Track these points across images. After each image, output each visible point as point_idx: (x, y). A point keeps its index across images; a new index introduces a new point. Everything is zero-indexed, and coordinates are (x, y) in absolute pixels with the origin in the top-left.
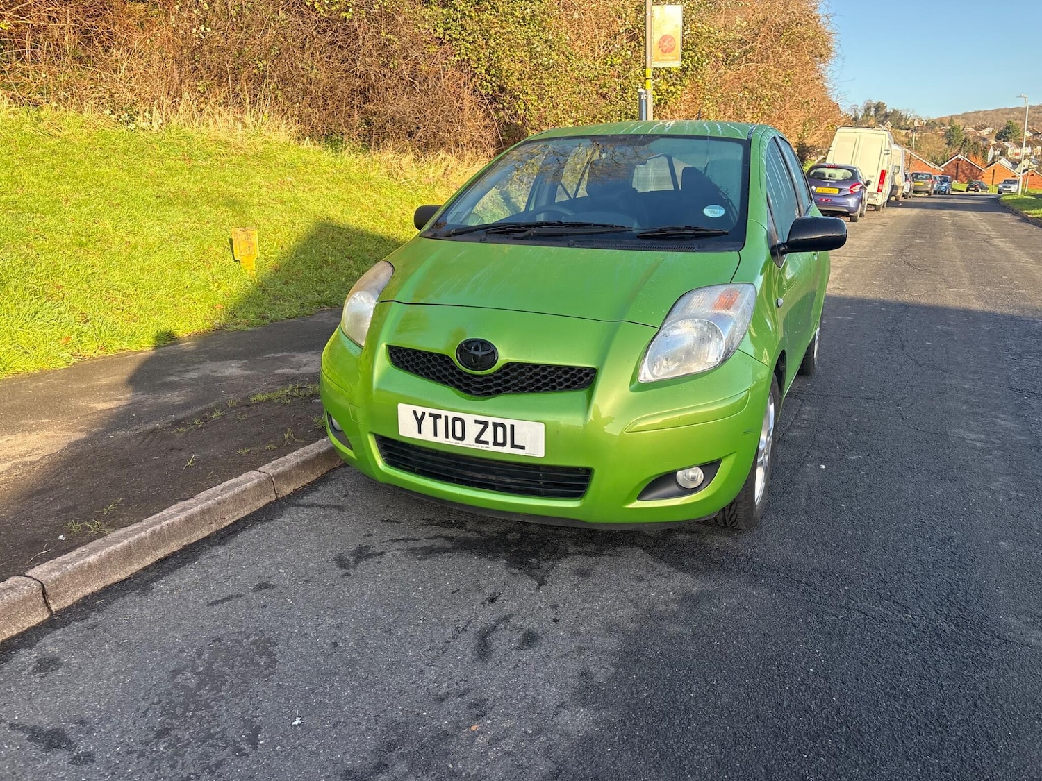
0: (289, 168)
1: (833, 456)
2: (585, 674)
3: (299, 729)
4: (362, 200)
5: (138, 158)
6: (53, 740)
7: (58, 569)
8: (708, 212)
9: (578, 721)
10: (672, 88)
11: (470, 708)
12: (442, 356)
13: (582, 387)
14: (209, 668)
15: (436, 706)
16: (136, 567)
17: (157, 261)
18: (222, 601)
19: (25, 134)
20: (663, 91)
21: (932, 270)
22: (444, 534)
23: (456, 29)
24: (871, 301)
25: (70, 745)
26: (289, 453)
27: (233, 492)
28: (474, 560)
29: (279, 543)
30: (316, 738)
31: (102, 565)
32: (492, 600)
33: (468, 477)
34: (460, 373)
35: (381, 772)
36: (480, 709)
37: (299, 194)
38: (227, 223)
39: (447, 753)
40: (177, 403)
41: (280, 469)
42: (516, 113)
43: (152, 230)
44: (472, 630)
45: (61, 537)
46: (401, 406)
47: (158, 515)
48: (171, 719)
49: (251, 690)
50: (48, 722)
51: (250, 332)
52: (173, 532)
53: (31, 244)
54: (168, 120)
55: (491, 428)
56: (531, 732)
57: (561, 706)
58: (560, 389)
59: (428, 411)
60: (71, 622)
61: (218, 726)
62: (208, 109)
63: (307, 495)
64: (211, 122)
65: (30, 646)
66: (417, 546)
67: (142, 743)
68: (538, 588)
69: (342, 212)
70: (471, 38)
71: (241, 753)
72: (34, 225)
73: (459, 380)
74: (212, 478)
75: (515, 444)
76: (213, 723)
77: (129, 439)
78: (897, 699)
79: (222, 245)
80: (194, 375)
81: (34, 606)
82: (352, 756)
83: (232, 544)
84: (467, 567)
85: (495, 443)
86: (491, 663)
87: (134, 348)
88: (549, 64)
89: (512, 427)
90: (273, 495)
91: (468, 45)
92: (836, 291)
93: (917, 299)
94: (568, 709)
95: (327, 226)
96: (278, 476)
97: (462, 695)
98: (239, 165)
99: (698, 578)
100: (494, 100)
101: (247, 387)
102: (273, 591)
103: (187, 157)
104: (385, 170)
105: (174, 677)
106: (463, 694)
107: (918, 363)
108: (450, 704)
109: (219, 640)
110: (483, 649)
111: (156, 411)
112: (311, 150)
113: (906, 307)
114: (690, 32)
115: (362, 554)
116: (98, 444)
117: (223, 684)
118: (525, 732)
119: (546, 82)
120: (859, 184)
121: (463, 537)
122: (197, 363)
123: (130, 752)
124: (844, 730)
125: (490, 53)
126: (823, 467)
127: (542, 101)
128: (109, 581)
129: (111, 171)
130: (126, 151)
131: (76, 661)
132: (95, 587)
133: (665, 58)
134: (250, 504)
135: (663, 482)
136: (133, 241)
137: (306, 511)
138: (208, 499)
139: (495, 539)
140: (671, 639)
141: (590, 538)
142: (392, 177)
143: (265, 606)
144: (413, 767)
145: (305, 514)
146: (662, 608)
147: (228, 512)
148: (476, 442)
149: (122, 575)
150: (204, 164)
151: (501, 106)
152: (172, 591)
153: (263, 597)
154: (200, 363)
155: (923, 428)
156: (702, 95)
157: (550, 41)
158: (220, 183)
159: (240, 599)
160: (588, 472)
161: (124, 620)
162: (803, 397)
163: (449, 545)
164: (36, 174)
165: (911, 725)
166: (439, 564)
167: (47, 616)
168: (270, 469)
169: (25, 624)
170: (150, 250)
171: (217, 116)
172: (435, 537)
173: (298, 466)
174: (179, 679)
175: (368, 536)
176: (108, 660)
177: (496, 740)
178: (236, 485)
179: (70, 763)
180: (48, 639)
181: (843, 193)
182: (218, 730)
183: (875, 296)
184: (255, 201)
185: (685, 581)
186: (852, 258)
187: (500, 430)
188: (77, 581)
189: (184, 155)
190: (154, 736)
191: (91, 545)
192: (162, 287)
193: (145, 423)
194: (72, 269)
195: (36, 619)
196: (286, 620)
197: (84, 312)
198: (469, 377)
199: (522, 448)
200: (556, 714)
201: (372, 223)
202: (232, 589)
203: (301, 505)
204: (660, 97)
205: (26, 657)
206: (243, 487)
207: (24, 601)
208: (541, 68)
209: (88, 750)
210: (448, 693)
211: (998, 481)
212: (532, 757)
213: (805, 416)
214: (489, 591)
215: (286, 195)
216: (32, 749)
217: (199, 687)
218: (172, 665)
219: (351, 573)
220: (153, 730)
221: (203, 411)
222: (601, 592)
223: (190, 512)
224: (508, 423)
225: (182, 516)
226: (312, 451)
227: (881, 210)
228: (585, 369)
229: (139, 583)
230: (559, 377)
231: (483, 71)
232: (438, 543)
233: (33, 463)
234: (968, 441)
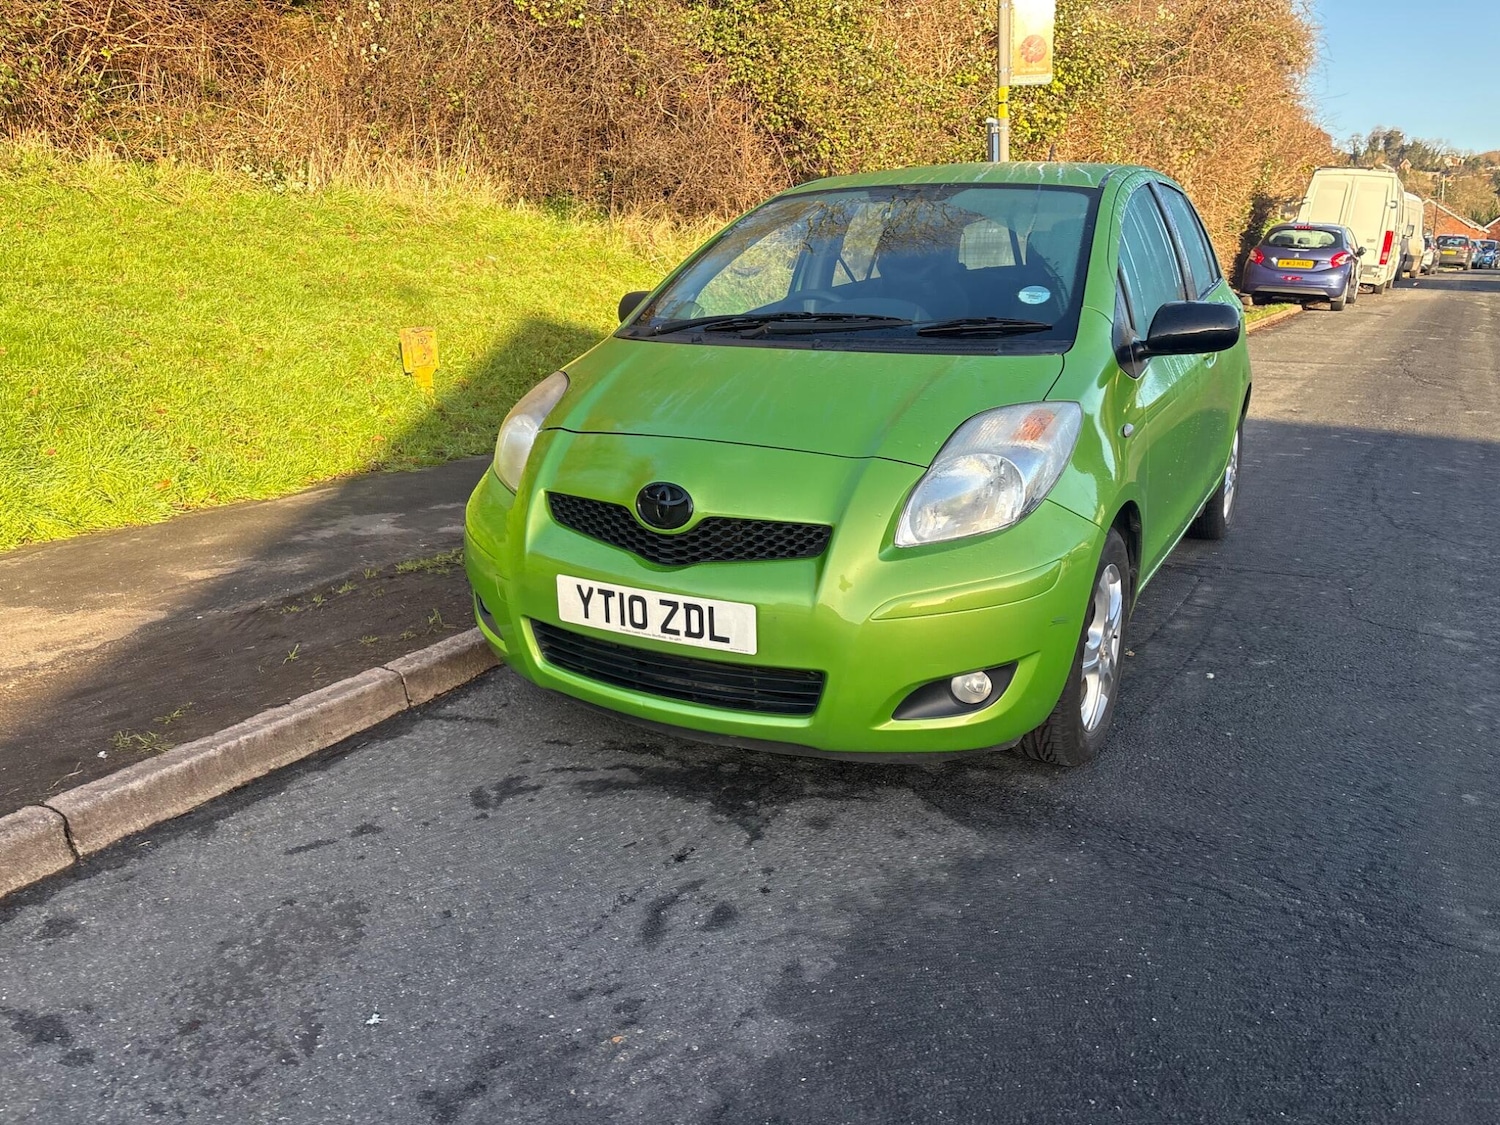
0: (493, 242)
1: (1231, 660)
2: (793, 970)
3: (373, 1030)
4: (594, 287)
5: (286, 232)
6: (44, 1030)
7: (89, 798)
8: (1024, 296)
9: (769, 1036)
10: (1053, 117)
11: (617, 1011)
12: (619, 508)
13: (812, 554)
14: (269, 941)
15: (571, 1006)
16: (200, 798)
17: (297, 375)
18: (306, 849)
19: (133, 200)
20: (1039, 122)
21: (1446, 382)
22: (631, 763)
23: (732, 39)
24: (1338, 430)
25: (66, 1038)
26: (432, 644)
27: (344, 697)
28: (666, 800)
29: (398, 769)
30: (395, 1045)
31: (151, 794)
32: (680, 859)
33: (658, 682)
34: (643, 531)
35: (475, 1096)
36: (631, 1013)
37: (504, 280)
38: (398, 321)
39: (572, 1073)
40: (296, 572)
41: (416, 666)
42: (818, 158)
43: (298, 331)
44: (642, 901)
45: (102, 754)
46: (560, 578)
47: (236, 726)
48: (205, 1008)
49: (320, 974)
50: (43, 1005)
51: (417, 473)
52: (255, 750)
53: (127, 352)
54: (329, 179)
55: (681, 612)
56: (696, 1049)
57: (750, 1013)
58: (783, 556)
59: (597, 585)
60: (100, 870)
61: (266, 1020)
62: (382, 162)
63: (452, 703)
64: (387, 179)
65: (41, 902)
66: (589, 779)
67: (160, 1039)
68: (749, 843)
69: (563, 305)
70: (753, 50)
71: (289, 1059)
72: (133, 325)
73: (641, 542)
74: (319, 677)
75: (716, 634)
76: (262, 1017)
77: (221, 621)
78: (1251, 1024)
79: (389, 352)
80: (328, 533)
81: (52, 849)
82: (439, 1071)
83: (335, 770)
84: (653, 810)
85: (689, 633)
86: (662, 947)
87: (257, 495)
88: (867, 85)
89: (711, 610)
90: (404, 702)
91: (749, 61)
92: (1287, 415)
93: (1412, 427)
94: (756, 1019)
95: (540, 324)
96: (411, 676)
97: (609, 992)
98: (424, 241)
99: (985, 836)
100: (786, 139)
101: (398, 551)
102: (378, 836)
103: (353, 230)
104: (629, 244)
105: (221, 951)
106: (612, 991)
107: (1392, 523)
108: (591, 1004)
109: (291, 902)
110: (654, 928)
111: (266, 583)
112: (526, 217)
113: (1392, 438)
114: (1080, 31)
115: (510, 788)
116: (179, 628)
117: (284, 963)
118: (688, 1049)
119: (862, 111)
120: (1347, 253)
121: (657, 768)
122: (335, 517)
123: (143, 1052)
124: (1159, 1067)
125: (780, 72)
126: (1211, 676)
127: (856, 140)
128: (162, 816)
129: (245, 252)
130: (269, 223)
131: (97, 924)
132: (141, 823)
133: (1030, 70)
134: (369, 714)
135: (930, 692)
136: (267, 348)
137: (447, 726)
138: (308, 706)
139: (703, 771)
140: (927, 924)
141: (840, 774)
142: (639, 254)
143: (362, 857)
144: (521, 1091)
145: (443, 729)
146: (923, 878)
147: (336, 725)
148: (663, 631)
149: (180, 809)
150: (376, 238)
151: (797, 148)
152: (242, 831)
153: (363, 845)
154: (339, 517)
155: (1380, 620)
156: (1099, 126)
157: (870, 51)
158: (395, 265)
159: (331, 846)
160: (820, 676)
161: (171, 870)
162: (1202, 572)
163: (634, 778)
164: (142, 256)
165: (1266, 1065)
166: (613, 806)
167: (70, 861)
168: (400, 666)
169: (40, 872)
170: (290, 359)
171: (395, 172)
172: (616, 767)
173: (441, 663)
174: (227, 954)
175: (524, 762)
176: (138, 924)
177: (644, 1059)
178: (350, 687)
179: (61, 1062)
180: (67, 893)
181: (1319, 268)
182: (265, 1027)
183: (1346, 422)
184: (441, 289)
185: (967, 840)
186: (1322, 366)
187: (694, 614)
188: (114, 815)
189: (348, 227)
190: (178, 1031)
191: (139, 766)
192: (302, 411)
193: (249, 599)
194: (180, 387)
195: (55, 865)
196: (386, 878)
197: (193, 445)
198: (653, 538)
199: (726, 640)
200: (738, 1024)
201: (605, 320)
202: (323, 831)
203: (440, 718)
204: (1034, 130)
205: (34, 917)
206: (359, 690)
207: (38, 840)
208: (855, 92)
209: (88, 1046)
210: (591, 989)
211: (1481, 702)
212: (691, 1084)
213: (1199, 601)
214: (677, 846)
215: (485, 280)
216: (15, 1042)
217: (251, 966)
218: (221, 934)
219: (490, 815)
220: (178, 1022)
221: (329, 585)
222: (839, 851)
223: (280, 723)
224: (705, 604)
225: (268, 729)
226: (464, 641)
227: (1384, 293)
228: (817, 526)
229: (200, 821)
230: (780, 538)
231: (771, 98)
232: (621, 775)
233: (89, 652)
234: (1447, 641)
